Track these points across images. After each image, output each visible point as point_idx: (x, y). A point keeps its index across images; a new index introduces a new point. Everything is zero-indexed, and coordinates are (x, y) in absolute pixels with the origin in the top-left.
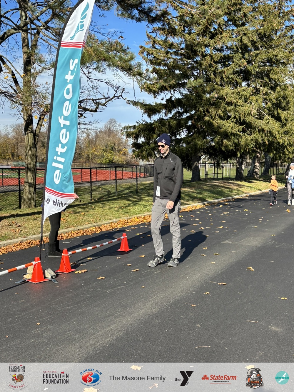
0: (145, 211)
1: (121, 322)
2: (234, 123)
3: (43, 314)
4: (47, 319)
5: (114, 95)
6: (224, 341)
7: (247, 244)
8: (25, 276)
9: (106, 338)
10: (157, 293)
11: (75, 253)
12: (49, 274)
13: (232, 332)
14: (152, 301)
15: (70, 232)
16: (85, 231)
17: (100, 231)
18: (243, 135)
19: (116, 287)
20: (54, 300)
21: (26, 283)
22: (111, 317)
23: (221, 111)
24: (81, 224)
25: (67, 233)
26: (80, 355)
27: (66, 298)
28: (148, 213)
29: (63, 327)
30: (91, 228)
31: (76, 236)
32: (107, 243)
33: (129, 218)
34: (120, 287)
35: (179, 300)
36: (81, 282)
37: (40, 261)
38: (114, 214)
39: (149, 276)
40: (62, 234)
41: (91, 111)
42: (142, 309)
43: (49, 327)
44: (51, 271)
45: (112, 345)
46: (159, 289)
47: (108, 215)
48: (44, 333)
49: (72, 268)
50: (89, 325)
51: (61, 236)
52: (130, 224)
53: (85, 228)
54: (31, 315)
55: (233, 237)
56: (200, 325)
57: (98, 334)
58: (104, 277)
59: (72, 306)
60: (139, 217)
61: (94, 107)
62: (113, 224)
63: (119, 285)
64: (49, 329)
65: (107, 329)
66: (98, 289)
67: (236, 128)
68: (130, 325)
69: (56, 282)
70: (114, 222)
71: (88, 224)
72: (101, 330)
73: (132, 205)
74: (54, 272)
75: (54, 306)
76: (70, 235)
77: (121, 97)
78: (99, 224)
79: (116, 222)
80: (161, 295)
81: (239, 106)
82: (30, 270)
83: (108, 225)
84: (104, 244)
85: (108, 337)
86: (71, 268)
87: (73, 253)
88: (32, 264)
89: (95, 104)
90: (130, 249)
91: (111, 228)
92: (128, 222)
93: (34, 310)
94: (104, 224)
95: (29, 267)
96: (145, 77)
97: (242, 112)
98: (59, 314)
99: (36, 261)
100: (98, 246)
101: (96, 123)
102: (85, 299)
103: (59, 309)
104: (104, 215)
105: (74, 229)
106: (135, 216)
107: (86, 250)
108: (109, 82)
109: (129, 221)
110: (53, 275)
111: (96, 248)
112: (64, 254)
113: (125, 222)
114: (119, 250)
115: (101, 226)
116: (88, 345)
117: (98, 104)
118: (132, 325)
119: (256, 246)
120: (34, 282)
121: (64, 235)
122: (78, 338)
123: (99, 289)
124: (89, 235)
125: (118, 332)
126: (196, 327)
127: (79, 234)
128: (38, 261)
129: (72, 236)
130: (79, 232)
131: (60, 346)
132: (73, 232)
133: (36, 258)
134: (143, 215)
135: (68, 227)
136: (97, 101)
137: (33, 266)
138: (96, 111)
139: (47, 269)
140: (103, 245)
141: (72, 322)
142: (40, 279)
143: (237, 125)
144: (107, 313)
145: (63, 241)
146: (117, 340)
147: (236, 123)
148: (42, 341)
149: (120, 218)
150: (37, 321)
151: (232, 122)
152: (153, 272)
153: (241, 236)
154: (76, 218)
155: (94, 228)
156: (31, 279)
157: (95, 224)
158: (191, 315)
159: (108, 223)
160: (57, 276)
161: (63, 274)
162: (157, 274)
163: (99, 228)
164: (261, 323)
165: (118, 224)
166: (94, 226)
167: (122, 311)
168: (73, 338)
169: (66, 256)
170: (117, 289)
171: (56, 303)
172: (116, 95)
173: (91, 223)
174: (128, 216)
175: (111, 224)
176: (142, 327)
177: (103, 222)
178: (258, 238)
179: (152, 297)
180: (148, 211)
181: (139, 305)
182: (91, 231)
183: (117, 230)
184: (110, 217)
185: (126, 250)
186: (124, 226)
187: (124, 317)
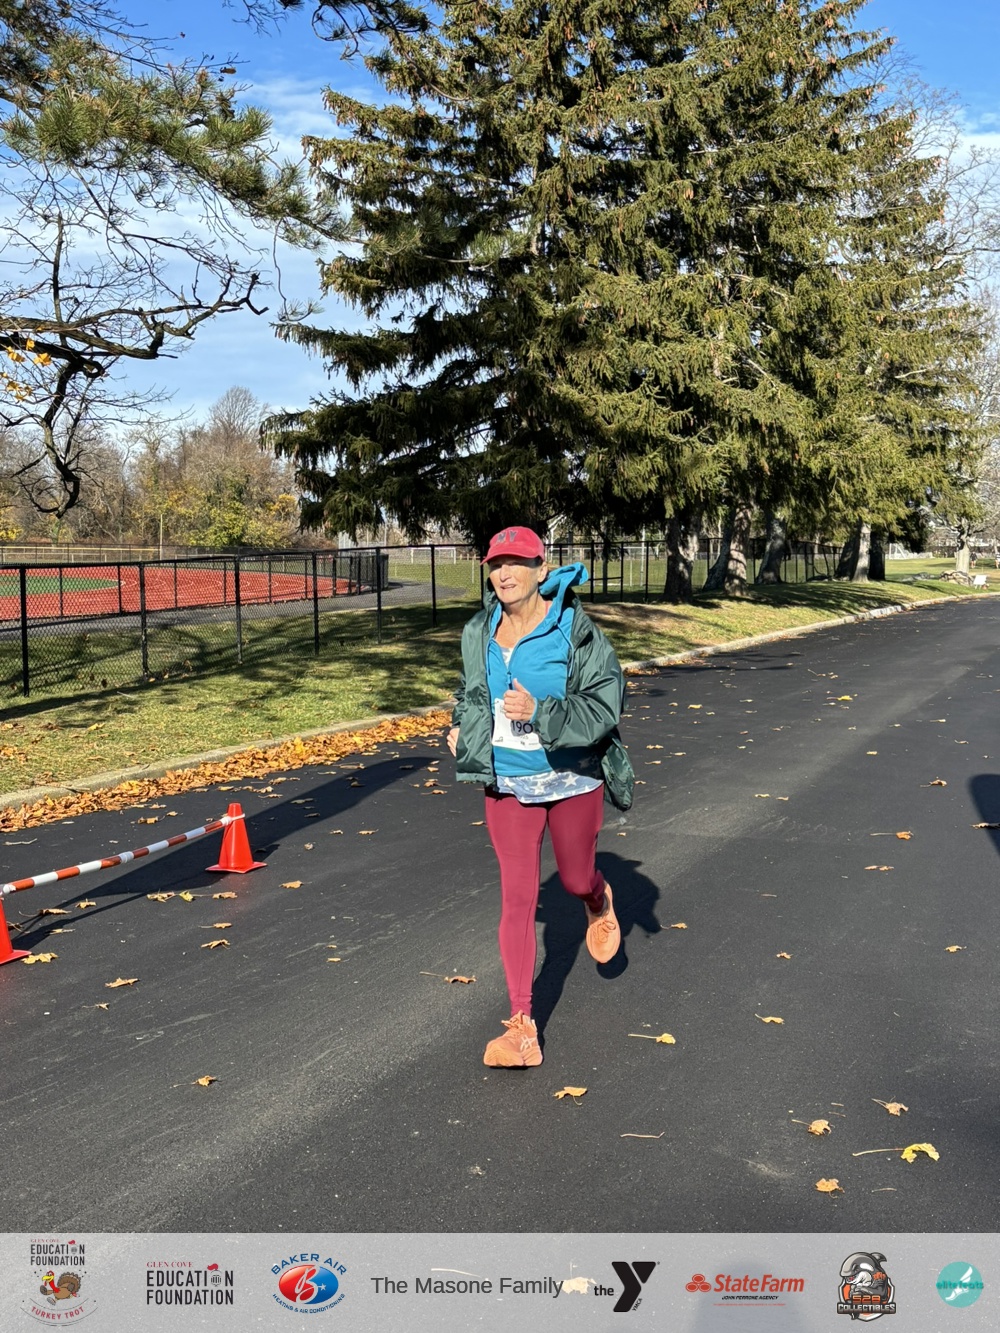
0: (336, 715)
2: (653, 401)
5: (221, 297)
7: (689, 832)
10: (333, 1040)
11: (32, 886)
13: (605, 1191)
14: (307, 1073)
15: (41, 802)
16: (99, 797)
17: (159, 793)
18: (684, 443)
19: (174, 1019)
22: (134, 1149)
23: (605, 359)
24: (84, 768)
25: (28, 804)
28: (345, 724)
30: (125, 786)
31: (61, 817)
32: (164, 843)
33: (270, 742)
34: (190, 1019)
35: (413, 1066)
36: (43, 1002)
38: (218, 732)
39: (314, 969)
40: (5, 810)
41: (136, 353)
42: (263, 1107)
46: (342, 1021)
47: (192, 735)
49: (18, 944)
53: (98, 787)
56: (483, 1169)
58: (131, 981)
60: (310, 738)
61: (145, 341)
62: (209, 767)
63: (190, 1012)
66: (102, 1028)
67: (661, 421)
68: (205, 1177)
70: (213, 759)
71: (114, 768)
73: (278, 693)
76: (39, 813)
77: (245, 305)
78: (152, 768)
79: (221, 759)
81: (668, 340)
83: (189, 772)
84: (151, 848)
87: (17, 890)
89: (149, 328)
90: (257, 864)
91: (198, 782)
92: (266, 760)
94: (175, 769)
96: (319, 223)
97: (682, 362)
100: (126, 856)
101: (158, 398)
102: (45, 1073)
104: (177, 734)
105: (55, 790)
106: (296, 734)
107: (78, 873)
108: (195, 246)
109: (271, 753)
111: (118, 863)
113: (254, 758)
114: (215, 867)
115: (164, 774)
117: (161, 328)
118: (211, 1180)
119: (722, 839)
121: (16, 813)
123: (106, 1031)
124: (113, 811)
125: (149, 1215)
126: (467, 1175)
127: (75, 810)
129: (45, 819)
130: (72, 798)
132: (50, 803)
134: (325, 730)
135: (33, 783)
136: (160, 318)
138: (152, 353)
140: (147, 853)
143: (665, 409)
144: (121, 1133)
147: (659, 402)
149: (239, 743)
151: (648, 397)
154: (67, 750)
155: (134, 782)
157: (138, 770)
158: (452, 1126)
159: (191, 765)
163: (155, 782)
164: (719, 1149)
165: (230, 766)
166: (134, 777)
167: (180, 1122)
170: (177, 1028)
172: (226, 298)
173: (126, 766)
174: (269, 738)
175: (202, 768)
176: (250, 1185)
177: (172, 760)
178: (729, 808)
179: (312, 1057)
180: (347, 716)
181: (254, 1093)
182: (121, 794)
183: (224, 788)
184: (200, 743)
185: (241, 868)
186: (249, 774)
187: (186, 1146)
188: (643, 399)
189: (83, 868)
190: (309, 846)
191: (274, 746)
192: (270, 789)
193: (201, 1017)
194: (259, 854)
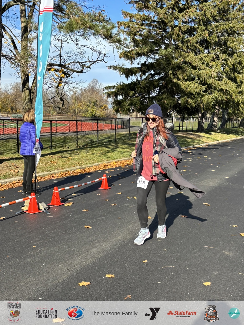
0: (122, 156)
1: (101, 246)
2: (198, 84)
3: (38, 239)
4: (41, 243)
5: (97, 59)
6: (186, 263)
7: (206, 185)
8: (22, 208)
9: (89, 258)
10: (131, 223)
11: (64, 190)
12: (43, 206)
13: (193, 255)
14: (127, 230)
15: (60, 173)
16: (72, 172)
17: (85, 172)
18: (204, 94)
19: (97, 218)
20: (47, 227)
21: (24, 214)
22: (93, 242)
23: (186, 74)
24: (68, 166)
25: (57, 173)
26: (68, 272)
27: (56, 226)
28: (124, 159)
29: (54, 250)
30: (77, 170)
31: (65, 176)
32: (91, 182)
33: (108, 162)
34: (100, 218)
36: (69, 213)
37: (35, 196)
38: (96, 159)
39: (125, 210)
40: (53, 174)
41: (78, 72)
42: (119, 236)
43: (43, 249)
44: (44, 204)
45: (94, 264)
46: (133, 220)
47: (91, 160)
48: (39, 254)
49: (62, 202)
50: (76, 248)
51: (52, 176)
52: (110, 167)
53: (72, 170)
54: (28, 240)
55: (194, 179)
56: (166, 250)
57: (83, 255)
58: (87, 210)
59: (61, 232)
60: (117, 161)
61: (80, 69)
62: (95, 167)
63: (100, 217)
64: (42, 251)
65: (90, 252)
66: (82, 219)
67: (200, 88)
68: (109, 248)
69: (48, 213)
70: (96, 165)
71: (75, 166)
72: (85, 252)
73: (111, 151)
74: (47, 205)
75: (47, 232)
76: (60, 175)
77: (103, 61)
78: (83, 166)
79: (98, 165)
80: (134, 225)
81: (202, 69)
82: (27, 203)
83: (91, 168)
84: (88, 183)
85: (91, 258)
86: (60, 202)
87: (62, 190)
88: (29, 199)
89: (81, 66)
90: (109, 188)
91: (93, 170)
92: (107, 166)
93: (30, 235)
94: (88, 167)
95: (26, 201)
97: (204, 75)
98: (51, 239)
99: (32, 196)
100: (83, 184)
101: (82, 82)
102: (72, 227)
103: (50, 235)
104: (88, 159)
105: (63, 170)
106: (114, 160)
107: (73, 188)
108: (93, 48)
109: (108, 164)
110: (46, 207)
111: (81, 186)
112: (55, 190)
113: (105, 165)
114: (100, 188)
115: (85, 168)
116: (75, 264)
117: (83, 66)
118: (110, 248)
119: (214, 186)
120: (30, 213)
121: (55, 175)
122: (66, 258)
123: (83, 219)
124: (75, 176)
125: (99, 254)
126: (163, 251)
127: (67, 175)
128: (33, 196)
129: (61, 176)
130: (66, 172)
131: (52, 265)
132: (62, 173)
133: (32, 193)
134: (120, 160)
135: (58, 169)
136: (83, 64)
137: (29, 200)
138: (81, 72)
139: (41, 202)
140: (87, 184)
141: (62, 245)
142: (35, 210)
143: (201, 86)
144: (90, 239)
145: (54, 180)
146: (99, 260)
147: (200, 84)
148: (37, 260)
149: (101, 162)
150: (32, 244)
152: (128, 206)
153: (200, 178)
154: (64, 162)
155: (79, 170)
156: (27, 210)
157: (80, 167)
158: (159, 241)
159: (91, 166)
160: (49, 208)
161: (54, 207)
162: (131, 208)
163: (84, 170)
164: (217, 249)
166: (79, 168)
167: (102, 237)
168: (62, 258)
169: (56, 192)
170: (98, 219)
171: (48, 230)
172: (98, 59)
173: (77, 166)
174: (108, 161)
175: (93, 167)
176: (119, 250)
177: (87, 165)
178: (215, 180)
179: (127, 227)
180: (125, 157)
181: (116, 233)
182: (77, 172)
183: (99, 172)
184: (93, 161)
185: (106, 188)
186: (104, 169)
187: (104, 242)
188: (195, 83)
189: (75, 186)
190: (120, 184)
191: (109, 163)
192: (109, 172)
193: (103, 218)
194: (110, 186)
